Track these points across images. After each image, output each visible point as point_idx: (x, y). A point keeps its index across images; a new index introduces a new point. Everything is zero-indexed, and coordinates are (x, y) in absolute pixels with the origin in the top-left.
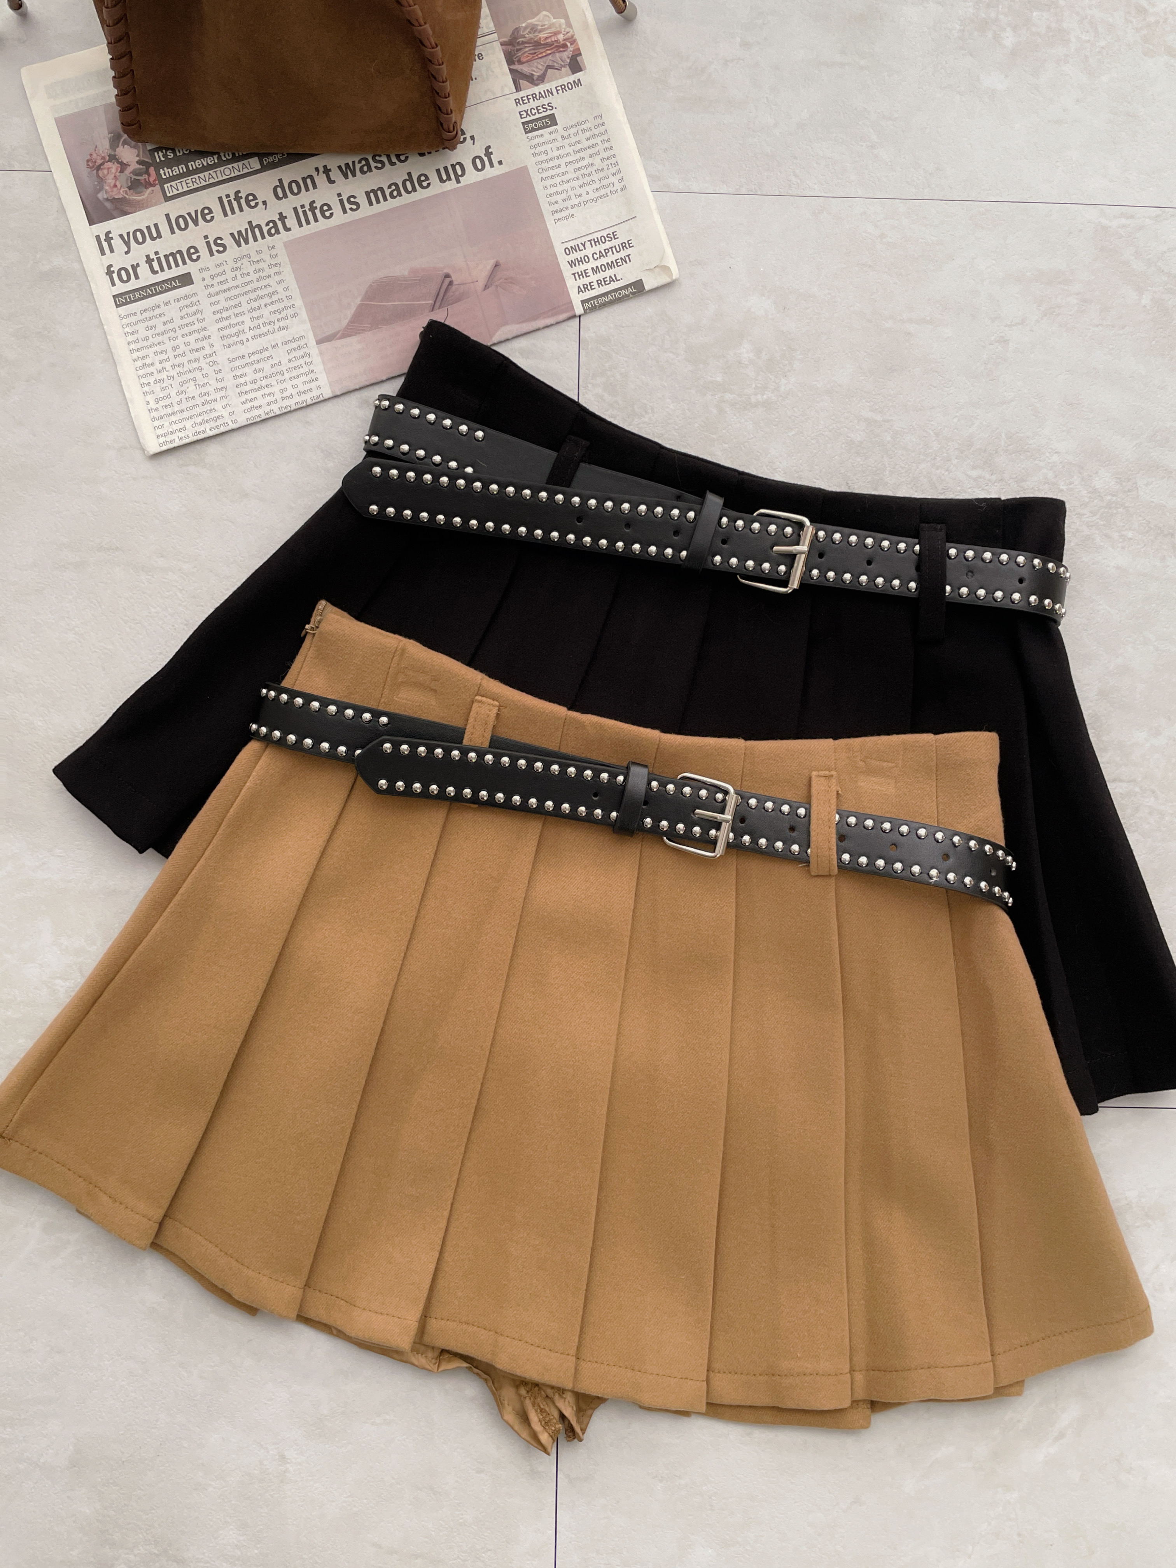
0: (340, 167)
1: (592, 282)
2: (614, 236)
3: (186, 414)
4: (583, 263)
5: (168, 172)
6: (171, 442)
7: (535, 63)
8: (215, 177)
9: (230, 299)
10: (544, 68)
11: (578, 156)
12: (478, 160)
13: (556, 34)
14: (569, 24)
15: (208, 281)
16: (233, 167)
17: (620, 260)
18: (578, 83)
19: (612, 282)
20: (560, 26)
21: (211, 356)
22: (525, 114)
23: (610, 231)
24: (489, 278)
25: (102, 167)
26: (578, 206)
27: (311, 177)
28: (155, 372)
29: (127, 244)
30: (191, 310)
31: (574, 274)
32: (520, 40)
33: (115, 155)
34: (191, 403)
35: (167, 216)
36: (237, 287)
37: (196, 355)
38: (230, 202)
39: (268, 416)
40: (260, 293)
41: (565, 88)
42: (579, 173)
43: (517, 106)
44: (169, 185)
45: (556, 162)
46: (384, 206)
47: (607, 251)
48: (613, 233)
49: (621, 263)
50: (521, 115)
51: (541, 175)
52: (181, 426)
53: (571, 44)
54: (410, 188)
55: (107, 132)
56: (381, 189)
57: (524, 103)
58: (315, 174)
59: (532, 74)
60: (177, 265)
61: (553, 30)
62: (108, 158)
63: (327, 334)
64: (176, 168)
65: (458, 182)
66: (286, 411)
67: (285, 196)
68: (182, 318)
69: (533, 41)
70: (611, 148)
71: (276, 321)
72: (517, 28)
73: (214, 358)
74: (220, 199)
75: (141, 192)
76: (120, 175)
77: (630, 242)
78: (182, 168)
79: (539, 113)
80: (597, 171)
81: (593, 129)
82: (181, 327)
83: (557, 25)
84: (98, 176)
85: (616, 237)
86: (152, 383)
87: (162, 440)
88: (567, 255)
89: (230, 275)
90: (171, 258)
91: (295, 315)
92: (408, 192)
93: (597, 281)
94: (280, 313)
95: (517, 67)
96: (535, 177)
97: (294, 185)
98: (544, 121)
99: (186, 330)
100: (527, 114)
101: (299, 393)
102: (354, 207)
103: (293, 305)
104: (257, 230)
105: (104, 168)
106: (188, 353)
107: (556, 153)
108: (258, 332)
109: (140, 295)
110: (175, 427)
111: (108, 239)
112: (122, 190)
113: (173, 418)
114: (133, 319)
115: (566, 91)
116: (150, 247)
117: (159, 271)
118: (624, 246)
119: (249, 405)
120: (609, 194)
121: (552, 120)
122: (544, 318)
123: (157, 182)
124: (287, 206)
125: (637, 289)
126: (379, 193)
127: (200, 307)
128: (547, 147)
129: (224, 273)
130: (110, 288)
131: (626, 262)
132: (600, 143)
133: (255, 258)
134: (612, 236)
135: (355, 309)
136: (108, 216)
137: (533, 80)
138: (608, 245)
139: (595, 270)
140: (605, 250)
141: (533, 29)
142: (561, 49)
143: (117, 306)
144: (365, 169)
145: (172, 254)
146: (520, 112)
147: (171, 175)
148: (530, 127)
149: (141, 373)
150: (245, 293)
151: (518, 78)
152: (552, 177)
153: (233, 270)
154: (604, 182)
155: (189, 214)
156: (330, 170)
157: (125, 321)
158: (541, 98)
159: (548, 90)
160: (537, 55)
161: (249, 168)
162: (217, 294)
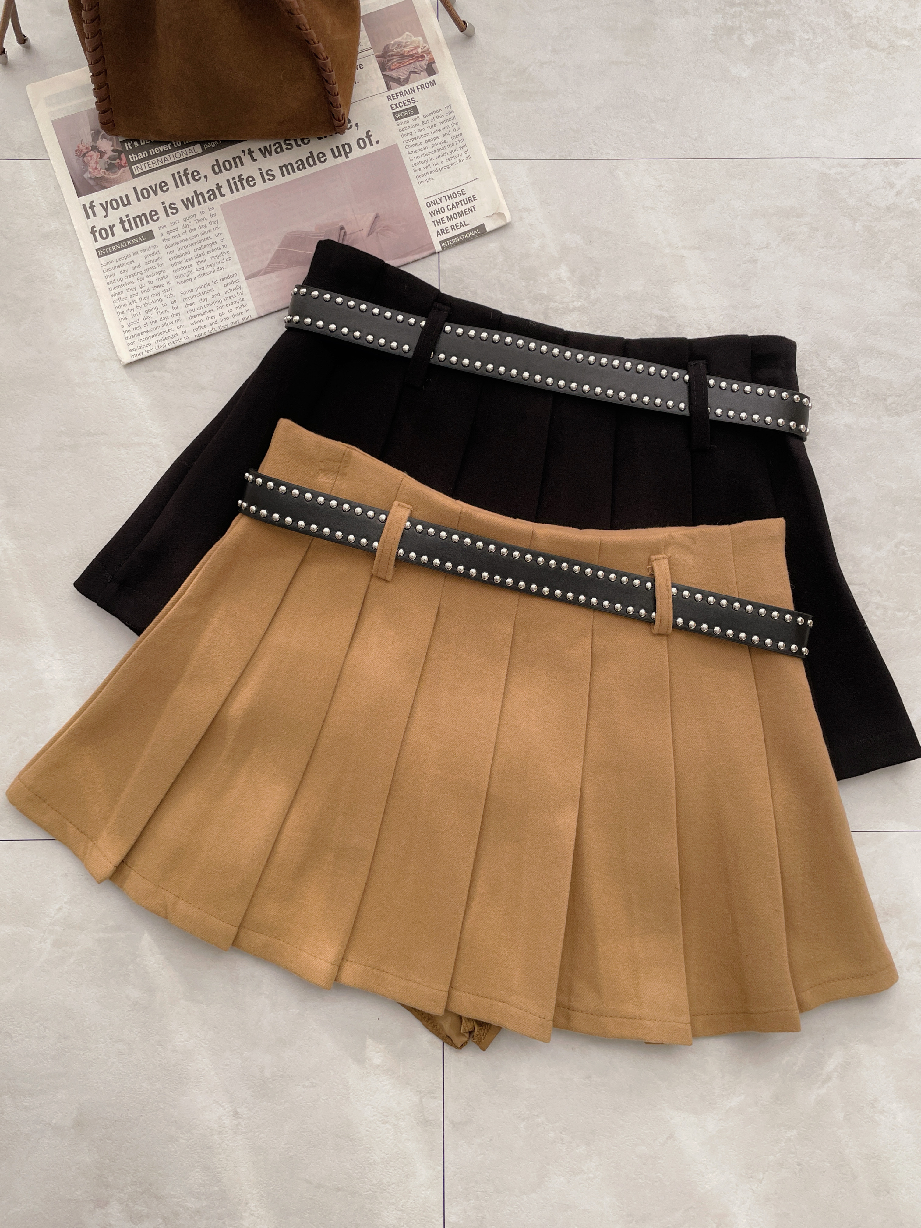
0: (260, 149)
1: (447, 227)
2: (462, 192)
3: (151, 334)
4: (440, 213)
5: (135, 157)
6: (140, 354)
7: (401, 70)
8: (169, 159)
9: (182, 248)
10: (408, 73)
11: (434, 136)
12: (361, 141)
13: (416, 48)
14: (425, 41)
15: (166, 236)
16: (182, 152)
17: (467, 210)
18: (433, 83)
19: (462, 227)
20: (419, 42)
21: (168, 290)
22: (395, 107)
23: (459, 189)
24: (371, 227)
25: (86, 155)
26: (435, 171)
27: (239, 157)
28: (128, 304)
29: (106, 210)
30: (152, 258)
31: (434, 222)
32: (390, 53)
33: (96, 146)
34: (154, 325)
35: (135, 189)
36: (187, 240)
37: (157, 290)
38: (180, 177)
39: (210, 333)
40: (203, 243)
41: (423, 87)
42: (436, 148)
43: (389, 101)
44: (135, 166)
45: (419, 140)
46: (293, 176)
47: (457, 204)
48: (462, 190)
49: (468, 212)
50: (392, 107)
51: (407, 150)
52: (147, 342)
53: (427, 55)
54: (311, 163)
55: (89, 129)
56: (291, 164)
57: (394, 99)
58: (242, 155)
59: (399, 78)
60: (142, 225)
61: (414, 45)
62: (91, 148)
63: (253, 272)
64: (141, 154)
65: (347, 157)
66: (224, 329)
67: (221, 171)
68: (147, 263)
69: (399, 54)
70: (459, 129)
71: (216, 264)
72: (387, 45)
73: (171, 292)
74: (173, 175)
75: (116, 172)
76: (99, 161)
77: (474, 196)
78: (145, 154)
79: (405, 106)
80: (449, 146)
81: (445, 115)
82: (146, 270)
83: (417, 42)
84: (84, 161)
85: (464, 193)
86: (125, 312)
87: (133, 353)
88: (428, 207)
89: (181, 231)
90: (138, 219)
91: (229, 259)
92: (310, 166)
93: (451, 226)
94: (218, 258)
95: (388, 73)
96: (404, 152)
97: (227, 163)
98: (409, 111)
99: (149, 273)
100: (397, 107)
101: (233, 316)
102: (271, 178)
103: (228, 252)
104: (200, 197)
105: (88, 156)
106: (151, 289)
107: (419, 134)
108: (202, 272)
109: (116, 248)
110: (142, 343)
111: (92, 207)
112: (102, 171)
113: (141, 337)
114: (111, 266)
115: (424, 89)
116: (122, 212)
117: (130, 230)
118: (470, 200)
119: (196, 326)
120: (458, 162)
121: (415, 110)
122: (413, 255)
123: (127, 164)
124: (222, 179)
125: (481, 231)
126: (289, 167)
127: (160, 256)
128: (412, 130)
129: (177, 229)
130: (94, 244)
131: (472, 211)
132: (450, 126)
133: (199, 217)
134: (461, 192)
135: (273, 253)
136: (92, 190)
137: (399, 82)
138: (458, 199)
139: (449, 218)
140: (456, 203)
141: (399, 45)
142: (420, 59)
143: (99, 257)
144: (279, 150)
145: (139, 217)
146: (391, 105)
147: (137, 159)
148: (398, 116)
149: (117, 305)
150: (193, 244)
151: (389, 81)
152: (416, 151)
153: (183, 227)
154: (453, 154)
155: (151, 187)
156: (253, 152)
157: (104, 267)
158: (407, 95)
159: (411, 89)
160: (403, 64)
161: (194, 152)
162: (172, 245)
